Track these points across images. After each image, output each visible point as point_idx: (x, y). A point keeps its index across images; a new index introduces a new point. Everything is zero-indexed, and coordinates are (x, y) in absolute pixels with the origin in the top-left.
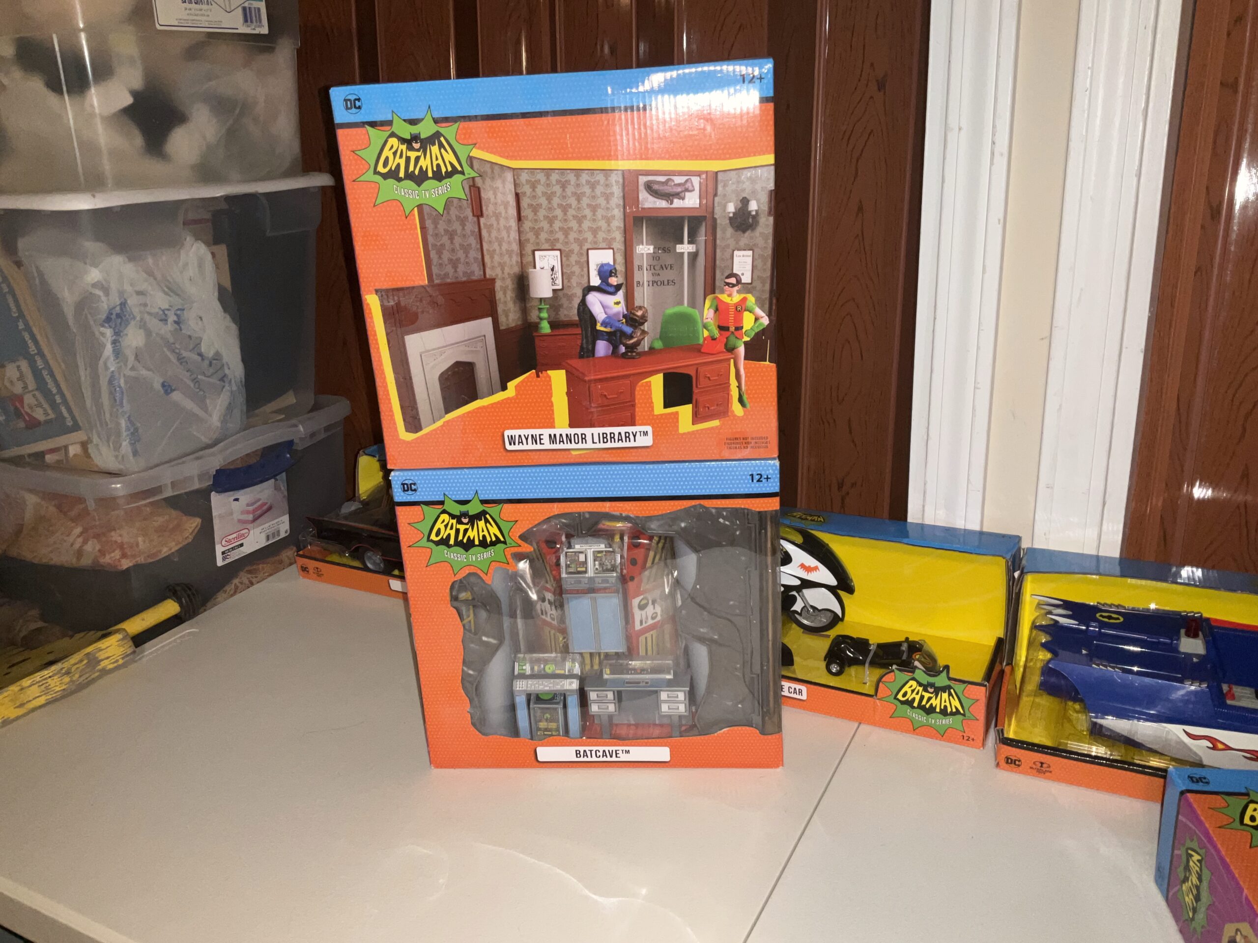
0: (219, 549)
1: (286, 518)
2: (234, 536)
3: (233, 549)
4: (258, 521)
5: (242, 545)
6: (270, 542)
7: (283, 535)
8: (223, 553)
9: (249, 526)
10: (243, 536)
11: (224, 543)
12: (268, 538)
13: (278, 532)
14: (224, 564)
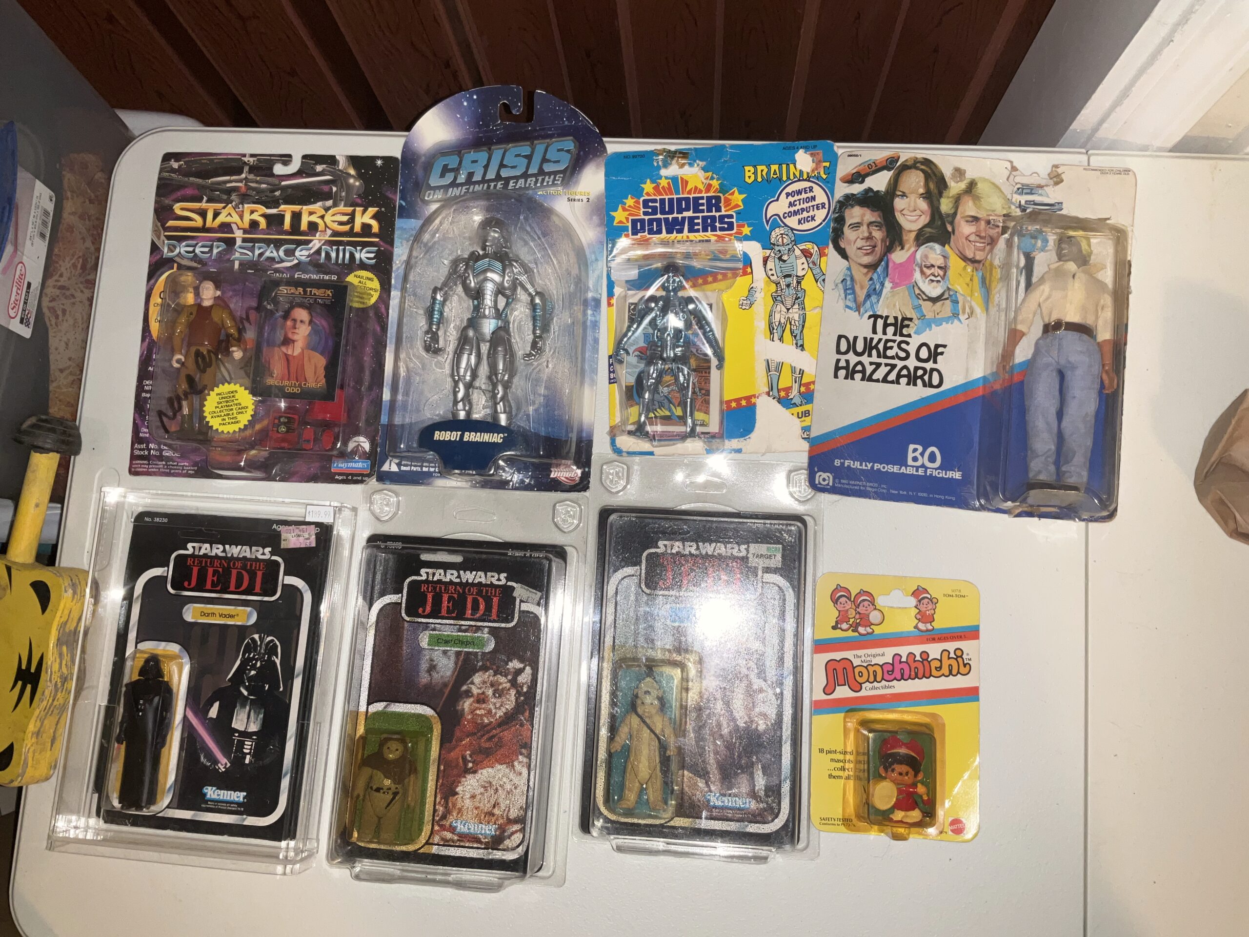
0: (16, 327)
1: (39, 185)
2: (15, 289)
3: (25, 303)
4: (20, 240)
5: (29, 285)
6: (48, 235)
7: (50, 207)
8: (21, 322)
9: (17, 260)
10: (22, 276)
11: (13, 315)
12: (43, 236)
13: (46, 213)
14: (31, 326)
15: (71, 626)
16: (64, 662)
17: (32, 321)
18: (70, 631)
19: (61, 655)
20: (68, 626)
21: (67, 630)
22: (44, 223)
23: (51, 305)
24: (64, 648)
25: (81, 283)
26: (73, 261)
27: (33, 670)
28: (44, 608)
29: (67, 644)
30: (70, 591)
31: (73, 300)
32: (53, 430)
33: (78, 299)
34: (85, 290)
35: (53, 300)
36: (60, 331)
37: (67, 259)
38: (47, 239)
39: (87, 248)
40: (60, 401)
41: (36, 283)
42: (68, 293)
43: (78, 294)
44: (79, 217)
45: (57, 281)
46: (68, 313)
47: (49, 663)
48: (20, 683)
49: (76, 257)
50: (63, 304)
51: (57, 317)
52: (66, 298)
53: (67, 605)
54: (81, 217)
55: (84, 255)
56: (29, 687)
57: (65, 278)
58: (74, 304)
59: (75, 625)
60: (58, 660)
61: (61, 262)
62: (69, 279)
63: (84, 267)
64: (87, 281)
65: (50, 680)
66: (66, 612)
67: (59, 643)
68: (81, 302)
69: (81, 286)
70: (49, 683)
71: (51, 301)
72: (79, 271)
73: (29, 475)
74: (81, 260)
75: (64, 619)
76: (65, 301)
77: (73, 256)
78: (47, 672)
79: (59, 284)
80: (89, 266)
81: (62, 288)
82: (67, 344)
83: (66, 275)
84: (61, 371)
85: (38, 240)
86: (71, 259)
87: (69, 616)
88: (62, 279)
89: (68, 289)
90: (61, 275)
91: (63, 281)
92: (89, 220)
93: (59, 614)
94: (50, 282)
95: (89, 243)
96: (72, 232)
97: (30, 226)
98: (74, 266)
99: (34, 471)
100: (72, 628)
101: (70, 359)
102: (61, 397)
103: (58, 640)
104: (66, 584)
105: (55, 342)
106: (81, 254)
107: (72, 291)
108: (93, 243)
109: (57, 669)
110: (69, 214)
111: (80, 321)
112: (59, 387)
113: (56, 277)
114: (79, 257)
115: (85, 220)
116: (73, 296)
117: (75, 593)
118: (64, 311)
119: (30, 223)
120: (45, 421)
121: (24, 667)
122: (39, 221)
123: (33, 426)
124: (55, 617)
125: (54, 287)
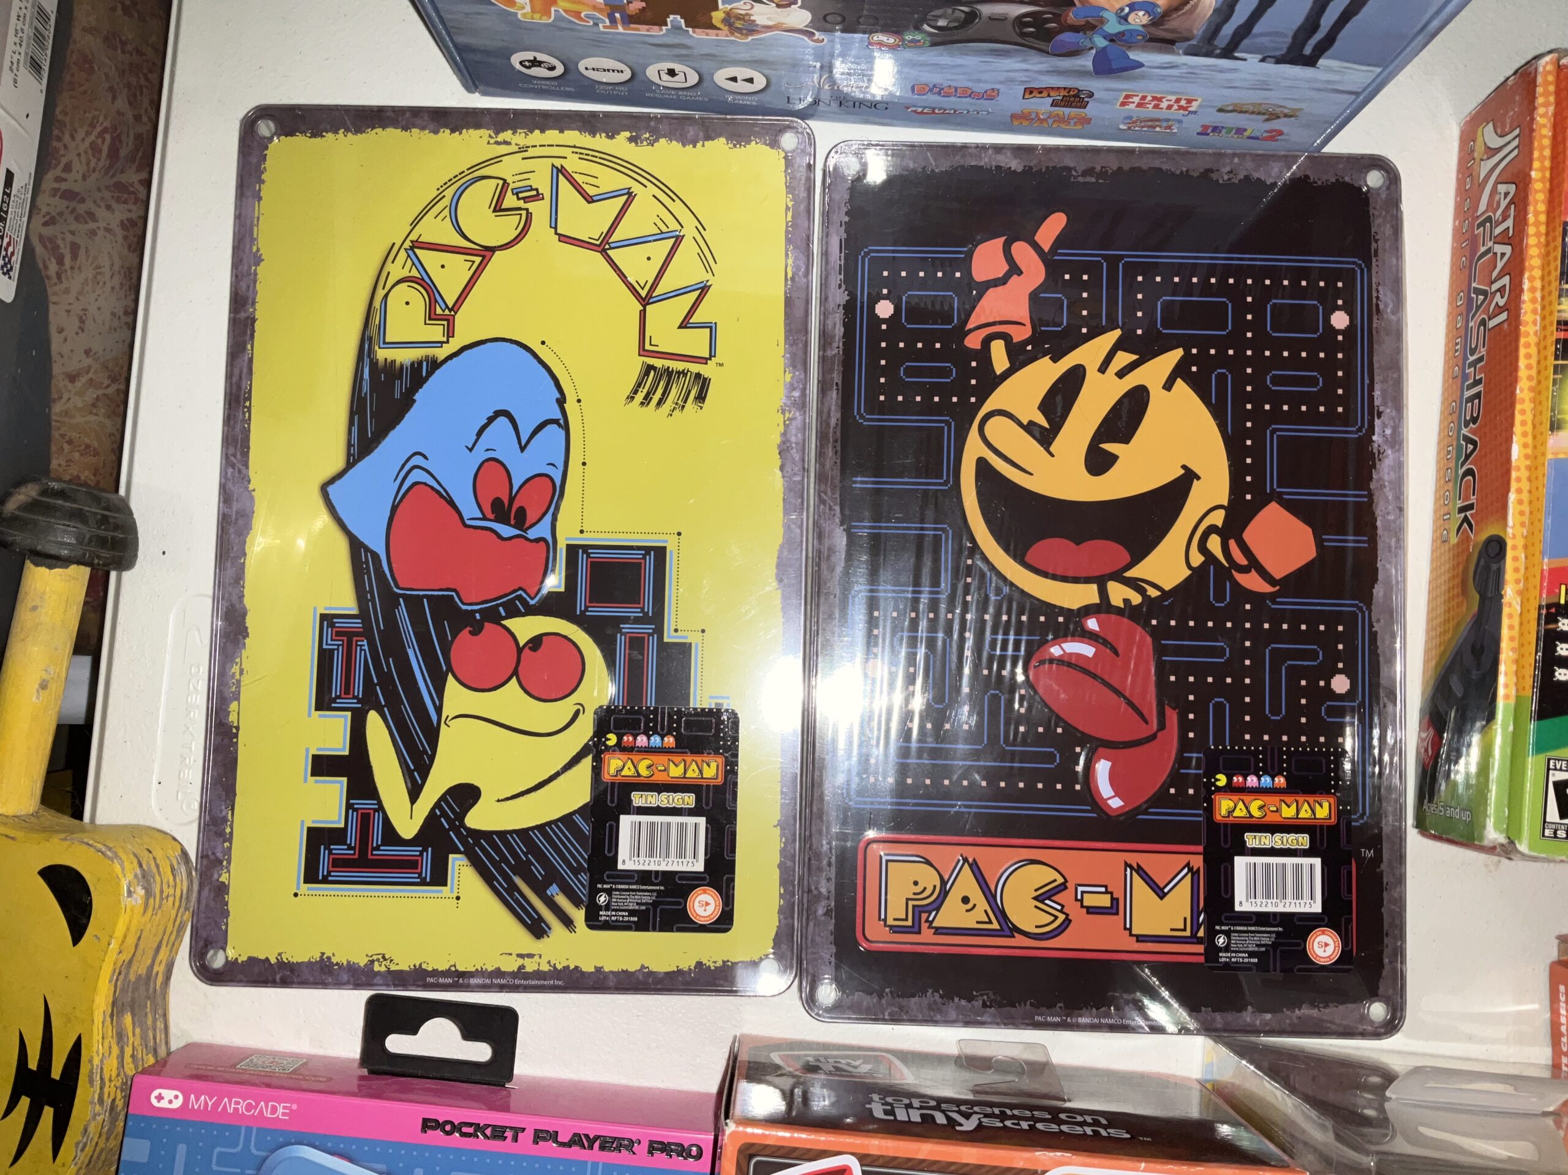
5: (9, 176)
14: (15, 273)
15: (140, 968)
16: (128, 1051)
17: (17, 261)
18: (139, 978)
19: (120, 1036)
20: (134, 968)
21: (132, 977)
22: (39, 38)
23: (47, 231)
24: (128, 1019)
25: (107, 188)
26: (92, 138)
27: (56, 1073)
28: (78, 932)
29: (135, 1008)
30: (140, 892)
31: (92, 225)
32: (78, 516)
33: (102, 224)
34: (114, 205)
35: (50, 222)
36: (67, 291)
37: (81, 133)
38: (45, 75)
39: (119, 113)
40: (70, 442)
41: (23, 179)
42: (82, 209)
43: (101, 213)
44: (106, 39)
45: (59, 179)
46: (82, 252)
47: (96, 1061)
48: (25, 1102)
49: (99, 129)
50: (73, 233)
51: (60, 261)
52: (77, 219)
53: (134, 922)
54: (111, 40)
55: (115, 128)
56: (48, 1113)
57: (76, 174)
58: (93, 233)
59: (149, 962)
60: (115, 1050)
61: (67, 138)
62: (84, 178)
63: (114, 154)
64: (120, 187)
65: (101, 1101)
66: (131, 940)
67: (117, 1008)
68: (108, 230)
69: (107, 195)
70: (98, 1108)
71: (46, 224)
72: (104, 162)
73: (23, 617)
74: (108, 137)
75: (126, 956)
76: (74, 226)
77: (93, 126)
78: (91, 1082)
79: (64, 186)
80: (123, 153)
81: (69, 195)
82: (82, 321)
83: (78, 168)
84: (72, 378)
85: (25, 75)
86: (88, 134)
87: (137, 946)
88: (72, 177)
89: (83, 201)
90: (68, 168)
91: (73, 181)
92: (123, 52)
93: (114, 946)
94: (48, 183)
95: (121, 103)
96: (91, 71)
97: (11, 39)
98: (95, 148)
99: (34, 608)
100: (142, 971)
101: (87, 352)
102: (74, 435)
103: (114, 1004)
104: (130, 877)
105: (57, 316)
106: (107, 124)
107: (89, 205)
108: (130, 103)
109: (114, 1073)
110: (84, 29)
111: (106, 270)
112: (66, 413)
113: (58, 172)
114: (105, 130)
115: (115, 49)
116: (92, 216)
117: (149, 893)
118: (75, 249)
119: (11, 32)
120: (61, 494)
121: (33, 1065)
122: (29, 32)
123: (33, 506)
124: (106, 952)
125: (54, 194)
